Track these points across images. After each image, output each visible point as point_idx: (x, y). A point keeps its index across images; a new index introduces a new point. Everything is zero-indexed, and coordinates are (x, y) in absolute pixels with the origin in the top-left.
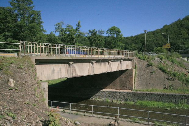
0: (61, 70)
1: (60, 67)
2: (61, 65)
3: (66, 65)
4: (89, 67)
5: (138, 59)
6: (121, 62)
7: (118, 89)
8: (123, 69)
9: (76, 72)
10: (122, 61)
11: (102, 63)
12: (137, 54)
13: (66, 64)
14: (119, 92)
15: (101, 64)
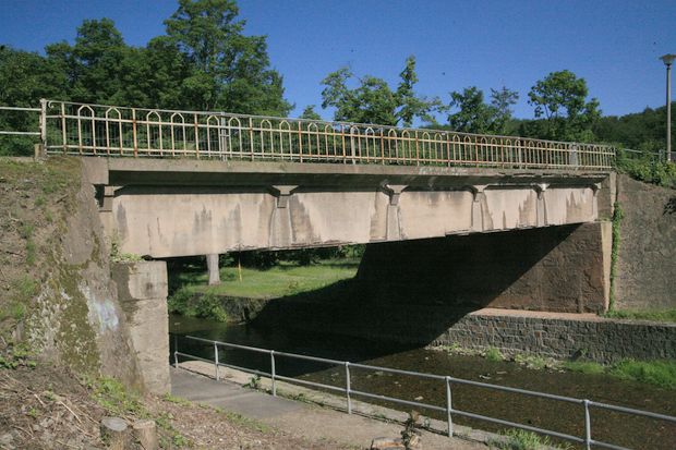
0: (237, 219)
1: (232, 207)
2: (236, 199)
3: (262, 198)
4: (376, 207)
5: (629, 179)
6: (539, 190)
7: (539, 310)
8: (550, 222)
9: (310, 227)
10: (544, 186)
11: (442, 196)
12: (624, 159)
13: (262, 195)
14: (544, 321)
15: (435, 199)
